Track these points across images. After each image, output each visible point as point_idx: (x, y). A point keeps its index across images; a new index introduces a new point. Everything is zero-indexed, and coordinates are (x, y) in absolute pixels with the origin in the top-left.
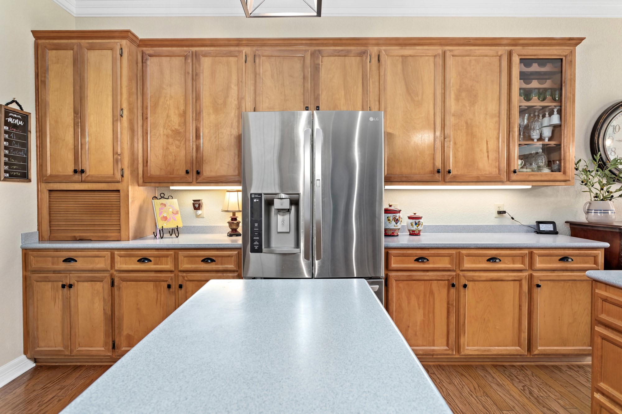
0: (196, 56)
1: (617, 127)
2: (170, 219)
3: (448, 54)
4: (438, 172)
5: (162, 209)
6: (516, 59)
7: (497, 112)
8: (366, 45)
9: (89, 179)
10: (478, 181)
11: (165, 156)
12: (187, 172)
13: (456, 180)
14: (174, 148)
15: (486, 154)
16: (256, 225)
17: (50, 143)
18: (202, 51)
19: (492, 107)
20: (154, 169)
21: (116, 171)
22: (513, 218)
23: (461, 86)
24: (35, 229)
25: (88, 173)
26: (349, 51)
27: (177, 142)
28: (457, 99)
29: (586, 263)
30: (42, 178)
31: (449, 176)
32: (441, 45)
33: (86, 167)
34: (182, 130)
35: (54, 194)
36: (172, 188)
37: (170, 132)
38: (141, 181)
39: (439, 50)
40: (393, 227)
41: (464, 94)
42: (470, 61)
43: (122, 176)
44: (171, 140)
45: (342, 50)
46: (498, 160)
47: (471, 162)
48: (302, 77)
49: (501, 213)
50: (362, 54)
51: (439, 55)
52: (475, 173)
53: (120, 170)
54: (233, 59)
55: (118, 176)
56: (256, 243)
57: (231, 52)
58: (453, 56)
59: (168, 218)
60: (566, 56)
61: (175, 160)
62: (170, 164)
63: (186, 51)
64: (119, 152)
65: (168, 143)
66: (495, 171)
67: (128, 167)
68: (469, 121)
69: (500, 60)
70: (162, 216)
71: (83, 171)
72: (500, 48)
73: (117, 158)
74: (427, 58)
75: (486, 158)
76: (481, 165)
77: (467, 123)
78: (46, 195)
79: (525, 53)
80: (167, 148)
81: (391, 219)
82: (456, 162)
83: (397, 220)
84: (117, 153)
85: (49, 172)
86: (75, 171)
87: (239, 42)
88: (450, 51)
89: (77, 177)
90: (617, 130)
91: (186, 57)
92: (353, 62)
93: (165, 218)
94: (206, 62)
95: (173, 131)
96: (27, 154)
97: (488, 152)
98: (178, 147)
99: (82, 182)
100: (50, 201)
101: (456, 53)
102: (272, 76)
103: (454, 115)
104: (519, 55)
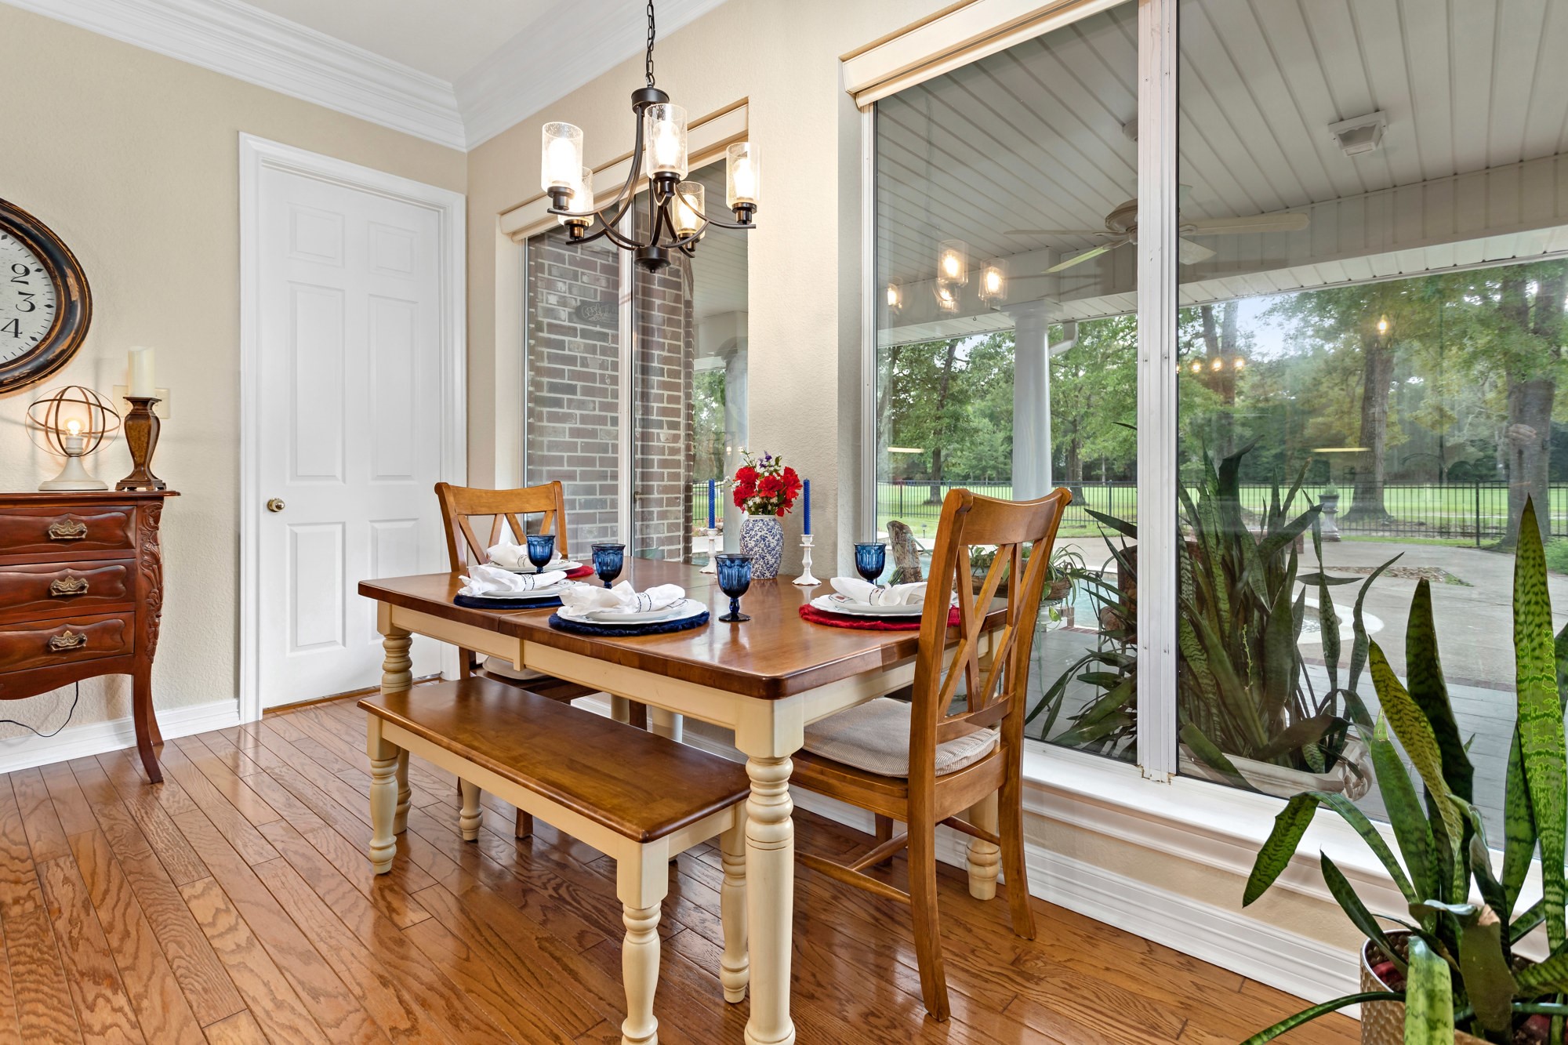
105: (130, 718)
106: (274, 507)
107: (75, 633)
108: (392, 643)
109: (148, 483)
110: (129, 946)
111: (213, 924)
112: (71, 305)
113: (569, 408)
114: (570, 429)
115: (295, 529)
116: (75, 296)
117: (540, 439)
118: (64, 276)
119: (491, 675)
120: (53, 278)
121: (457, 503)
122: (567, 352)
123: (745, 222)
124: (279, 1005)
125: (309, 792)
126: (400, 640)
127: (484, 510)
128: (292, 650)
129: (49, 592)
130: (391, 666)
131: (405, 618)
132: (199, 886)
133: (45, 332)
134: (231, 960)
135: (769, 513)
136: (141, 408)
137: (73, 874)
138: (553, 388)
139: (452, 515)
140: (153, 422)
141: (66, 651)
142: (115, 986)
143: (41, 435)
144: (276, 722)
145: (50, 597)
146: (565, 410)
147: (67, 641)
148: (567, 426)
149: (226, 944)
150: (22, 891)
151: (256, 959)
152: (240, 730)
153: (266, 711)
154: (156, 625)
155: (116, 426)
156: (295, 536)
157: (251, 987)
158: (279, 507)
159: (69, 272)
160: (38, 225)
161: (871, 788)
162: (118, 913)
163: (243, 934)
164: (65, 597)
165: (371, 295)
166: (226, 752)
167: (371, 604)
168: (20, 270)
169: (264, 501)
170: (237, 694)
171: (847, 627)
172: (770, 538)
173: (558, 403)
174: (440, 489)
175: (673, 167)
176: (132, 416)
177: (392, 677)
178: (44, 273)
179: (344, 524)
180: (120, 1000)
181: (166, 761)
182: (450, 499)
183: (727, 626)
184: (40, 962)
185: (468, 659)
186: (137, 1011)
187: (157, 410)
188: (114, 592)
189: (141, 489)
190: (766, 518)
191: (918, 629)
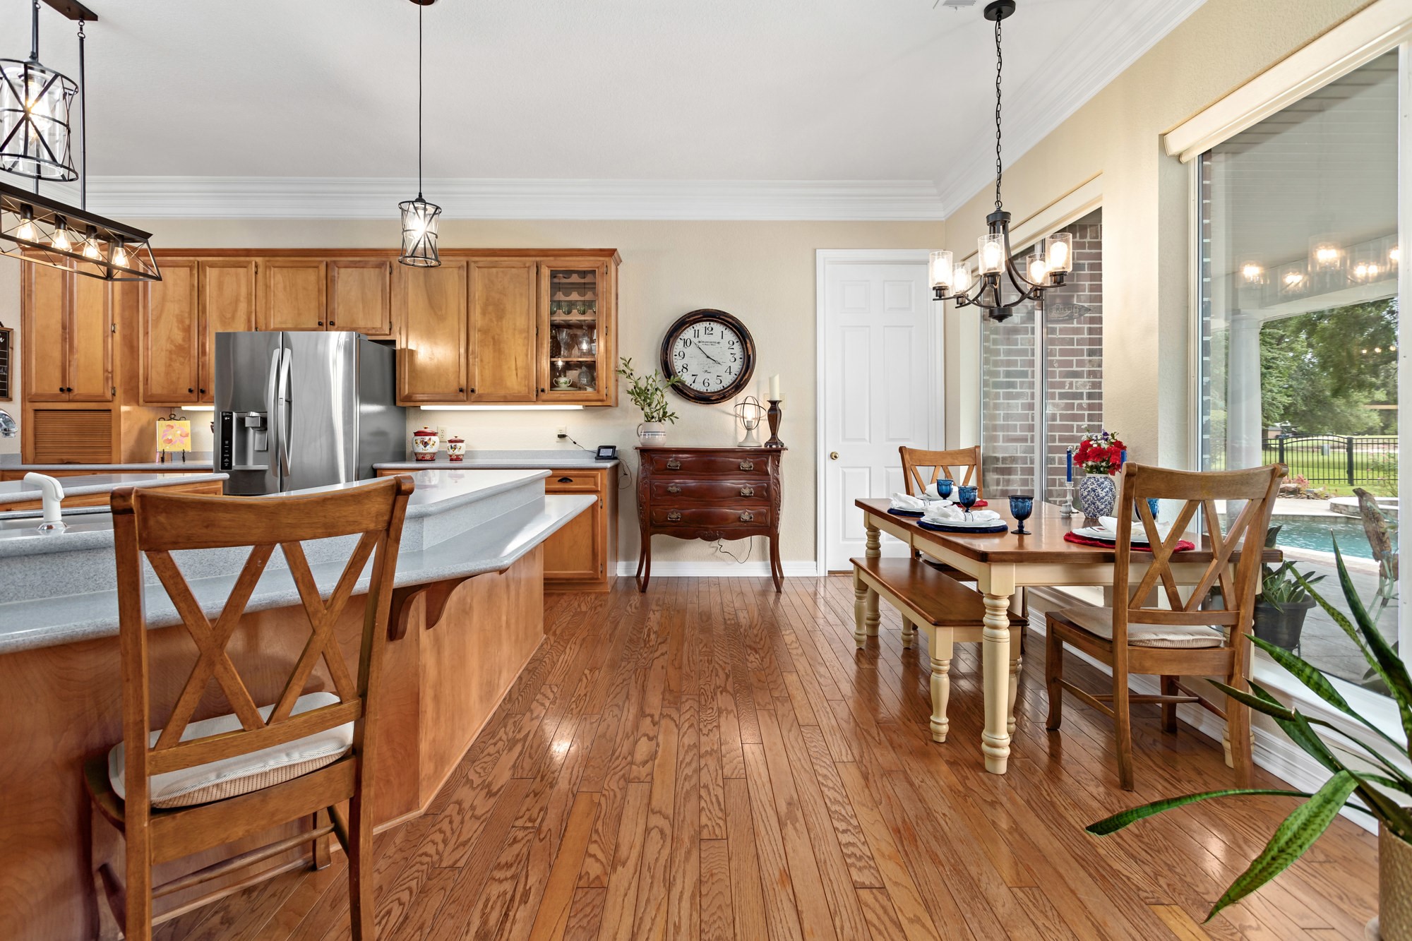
0: (201, 267)
1: (688, 341)
2: (176, 442)
3: (472, 265)
4: (461, 390)
5: (167, 431)
6: (546, 272)
7: (526, 327)
8: (387, 255)
9: (78, 398)
10: (506, 400)
11: (167, 374)
12: (190, 391)
13: (480, 400)
14: (178, 364)
15: (514, 372)
16: (227, 442)
17: (36, 360)
18: (207, 261)
19: (521, 322)
20: (157, 388)
21: (106, 390)
22: (575, 443)
23: (487, 300)
24: (18, 451)
25: (76, 391)
26: (366, 262)
27: (181, 359)
28: (484, 313)
29: (586, 484)
30: (27, 397)
31: (473, 396)
32: (466, 255)
33: (74, 384)
34: (186, 346)
35: (40, 414)
36: (184, 408)
37: (174, 348)
38: (141, 400)
39: (463, 260)
40: (421, 451)
41: (491, 308)
42: (497, 273)
43: (114, 395)
44: (174, 356)
45: (359, 261)
46: (527, 377)
47: (498, 380)
48: (317, 289)
49: (562, 436)
50: (380, 266)
51: (463, 266)
52: (502, 392)
53: (110, 389)
54: (242, 271)
55: (109, 395)
56: (226, 460)
57: (239, 262)
58: (478, 267)
59: (174, 440)
60: (598, 268)
61: (179, 378)
62: (173, 382)
63: (190, 261)
64: (110, 369)
65: (171, 360)
66: (524, 390)
67: (121, 386)
68: (496, 337)
69: (528, 272)
70: (165, 438)
71: (69, 390)
72: (527, 258)
73: (109, 375)
74: (451, 269)
75: (515, 376)
76: (509, 384)
77: (493, 339)
78: (31, 415)
79: (555, 265)
80: (170, 365)
81: (419, 442)
82: (483, 380)
83: (426, 443)
84: (107, 371)
85: (34, 390)
86: (61, 390)
87: (248, 252)
88: (475, 262)
89: (65, 396)
90: (688, 344)
91: (191, 268)
92: (371, 275)
93: (170, 441)
94: (212, 274)
95: (176, 346)
96: (7, 372)
97: (516, 369)
98: (182, 364)
99: (69, 401)
100: (35, 421)
101: (480, 264)
102: (285, 288)
103: (479, 330)
104: (548, 267)
105: (769, 562)
106: (834, 456)
107: (749, 514)
108: (870, 533)
109: (776, 444)
110: (762, 642)
111: (790, 645)
112: (749, 357)
113: (1021, 388)
114: (1022, 404)
115: (845, 470)
116: (750, 353)
117: (998, 412)
118: (746, 343)
119: (926, 561)
120: (742, 345)
121: (911, 459)
122: (1019, 347)
123: (1059, 283)
124: (807, 675)
125: (839, 610)
126: (874, 533)
127: (928, 463)
128: (843, 540)
129: (740, 492)
130: (870, 545)
131: (876, 521)
132: (788, 632)
133: (739, 370)
134: (794, 657)
135: (1101, 472)
136: (774, 404)
137: (747, 616)
138: (1008, 374)
139: (907, 466)
140: (778, 412)
141: (746, 521)
142: (756, 652)
143: (738, 419)
144: (833, 579)
145: (740, 496)
146: (1018, 390)
147: (746, 517)
148: (1020, 402)
149: (794, 652)
150: (731, 617)
151: (803, 660)
152: (817, 579)
153: (830, 572)
154: (778, 514)
155: (764, 414)
156: (844, 474)
157: (799, 667)
158: (836, 457)
159: (748, 341)
160: (737, 321)
161: (1092, 643)
162: (760, 631)
163: (800, 651)
164: (745, 496)
165: (885, 326)
166: (811, 590)
167: (861, 511)
168: (731, 343)
169: (828, 453)
170: (816, 560)
171: (1078, 543)
172: (1099, 490)
173: (1012, 385)
174: (901, 450)
175: (995, 269)
176: (771, 410)
177: (870, 551)
178: (739, 343)
179: (870, 468)
180: (757, 656)
181: (785, 586)
182: (907, 457)
183: (1016, 537)
184: (736, 639)
185: (916, 553)
186: (762, 661)
187: (780, 406)
188: (762, 496)
189: (774, 446)
190: (1098, 476)
191: (1114, 548)
